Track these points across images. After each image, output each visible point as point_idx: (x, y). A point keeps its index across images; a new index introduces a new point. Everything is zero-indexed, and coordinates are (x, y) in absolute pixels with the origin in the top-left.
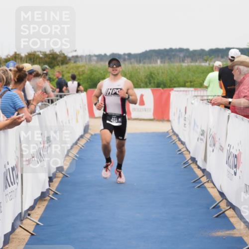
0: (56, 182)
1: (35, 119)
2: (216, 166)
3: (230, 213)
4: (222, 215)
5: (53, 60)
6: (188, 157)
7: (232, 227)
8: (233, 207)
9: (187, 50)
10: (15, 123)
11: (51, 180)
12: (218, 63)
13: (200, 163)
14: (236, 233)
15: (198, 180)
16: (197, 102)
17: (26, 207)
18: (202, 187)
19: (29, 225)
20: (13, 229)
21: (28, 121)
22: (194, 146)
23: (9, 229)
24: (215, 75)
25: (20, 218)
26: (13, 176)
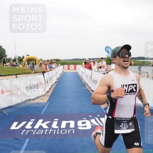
0: (58, 80)
1: (54, 69)
2: (84, 77)
3: (86, 85)
4: (85, 85)
5: (58, 60)
6: (79, 76)
7: (86, 87)
8: (86, 84)
9: (79, 59)
10: (51, 70)
11: (57, 79)
12: (84, 61)
13: (81, 77)
14: (87, 88)
15: (81, 80)
16: (81, 67)
17: (53, 84)
18: (82, 81)
19: (54, 87)
20: (51, 87)
21: (53, 70)
22: (80, 74)
23: (50, 87)
24: (84, 63)
25: (52, 86)
26: (51, 79)
